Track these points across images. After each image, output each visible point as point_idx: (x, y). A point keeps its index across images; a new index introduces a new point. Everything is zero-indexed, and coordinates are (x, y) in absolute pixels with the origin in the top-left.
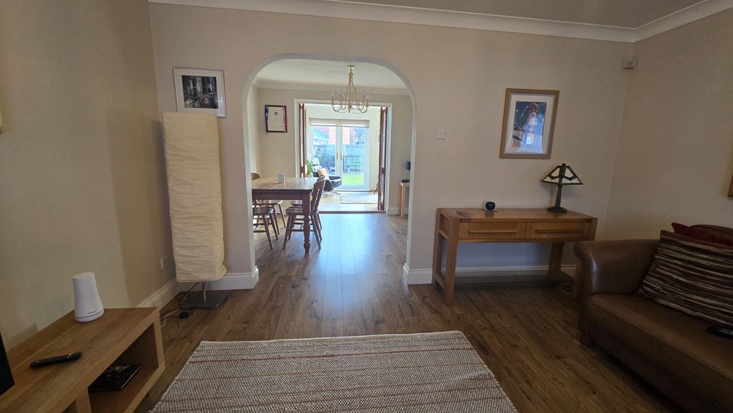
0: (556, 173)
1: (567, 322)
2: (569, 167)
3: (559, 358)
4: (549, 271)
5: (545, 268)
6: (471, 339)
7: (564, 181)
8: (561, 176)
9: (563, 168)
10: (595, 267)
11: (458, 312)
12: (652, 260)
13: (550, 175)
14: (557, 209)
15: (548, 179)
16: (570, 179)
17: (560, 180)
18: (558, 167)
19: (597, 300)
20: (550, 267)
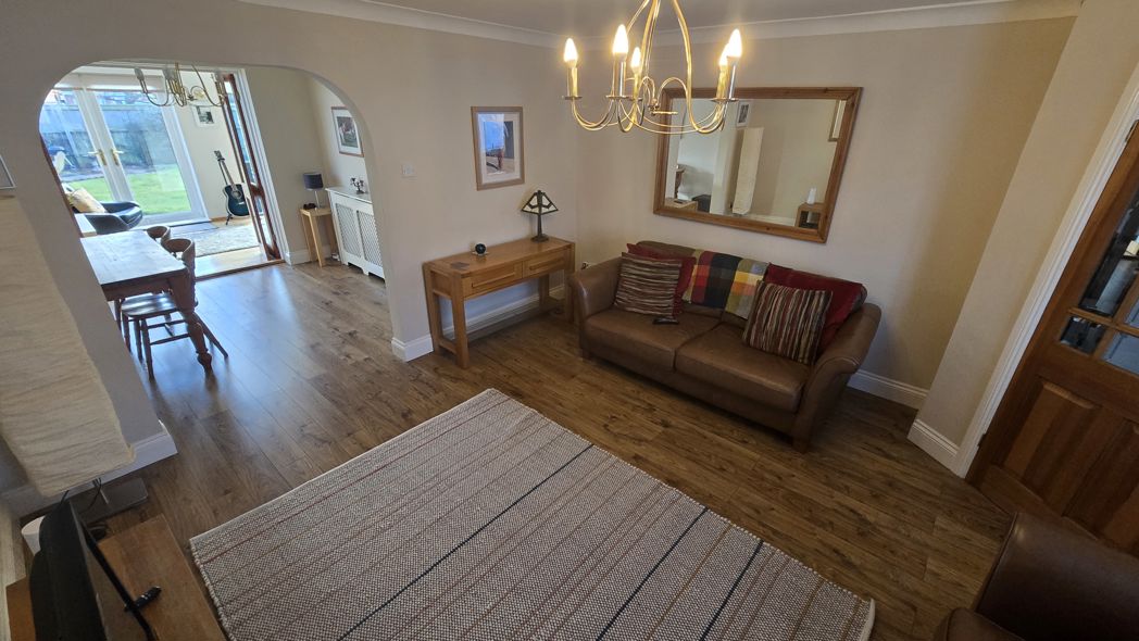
0: (534, 202)
1: (569, 344)
2: (544, 194)
3: (573, 377)
4: (541, 300)
5: (536, 297)
6: (504, 390)
7: (544, 210)
8: (540, 205)
9: (539, 194)
10: (585, 294)
11: (479, 371)
12: (619, 278)
13: (528, 203)
14: (540, 238)
15: (528, 208)
16: (548, 207)
17: (540, 210)
18: (535, 194)
19: (593, 322)
20: (541, 296)
